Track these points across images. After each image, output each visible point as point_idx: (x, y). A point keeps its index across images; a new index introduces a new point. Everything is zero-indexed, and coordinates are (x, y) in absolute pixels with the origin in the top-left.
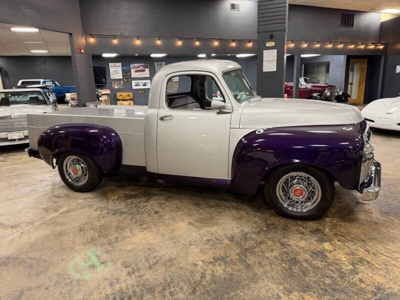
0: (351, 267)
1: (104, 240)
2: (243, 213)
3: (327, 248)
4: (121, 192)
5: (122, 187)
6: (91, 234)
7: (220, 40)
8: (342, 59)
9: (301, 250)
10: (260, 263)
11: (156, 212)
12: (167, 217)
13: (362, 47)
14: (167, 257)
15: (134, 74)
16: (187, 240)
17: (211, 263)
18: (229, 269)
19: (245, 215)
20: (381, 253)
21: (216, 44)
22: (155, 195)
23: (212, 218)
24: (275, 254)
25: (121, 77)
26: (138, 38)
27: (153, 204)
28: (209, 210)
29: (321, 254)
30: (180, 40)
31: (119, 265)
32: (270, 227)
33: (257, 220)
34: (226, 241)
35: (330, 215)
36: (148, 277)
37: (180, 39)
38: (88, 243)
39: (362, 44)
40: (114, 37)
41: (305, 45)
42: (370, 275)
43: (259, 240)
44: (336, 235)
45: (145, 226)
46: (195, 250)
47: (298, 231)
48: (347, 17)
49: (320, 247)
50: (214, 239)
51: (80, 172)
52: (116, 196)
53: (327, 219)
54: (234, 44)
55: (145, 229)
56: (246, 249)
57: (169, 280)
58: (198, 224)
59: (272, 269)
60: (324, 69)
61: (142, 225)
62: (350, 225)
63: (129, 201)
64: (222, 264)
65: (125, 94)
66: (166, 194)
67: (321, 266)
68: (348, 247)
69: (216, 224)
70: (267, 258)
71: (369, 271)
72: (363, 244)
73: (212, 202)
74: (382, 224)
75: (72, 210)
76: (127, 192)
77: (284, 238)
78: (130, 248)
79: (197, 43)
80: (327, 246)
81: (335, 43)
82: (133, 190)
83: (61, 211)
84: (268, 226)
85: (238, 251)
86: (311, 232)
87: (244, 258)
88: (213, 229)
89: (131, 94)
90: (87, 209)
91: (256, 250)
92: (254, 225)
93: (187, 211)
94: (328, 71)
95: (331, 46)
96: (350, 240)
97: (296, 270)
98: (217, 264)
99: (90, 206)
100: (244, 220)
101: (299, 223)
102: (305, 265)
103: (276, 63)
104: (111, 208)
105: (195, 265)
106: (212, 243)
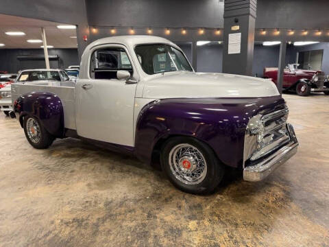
2: (144, 180)
3: (190, 226)
4: (65, 152)
7: (205, 29)
9: (161, 225)
10: (109, 231)
11: (72, 171)
12: (75, 177)
14: (38, 212)
16: (70, 199)
17: (66, 223)
18: (75, 232)
19: (144, 183)
20: (244, 243)
21: (202, 32)
22: (87, 157)
23: (112, 182)
24: (133, 224)
26: (132, 28)
27: (77, 165)
28: (117, 174)
30: (168, 29)
32: (156, 196)
33: (150, 188)
34: (101, 205)
40: (112, 28)
41: (292, 33)
43: (133, 208)
44: (213, 214)
45: (52, 181)
46: (68, 208)
47: (177, 204)
49: (184, 224)
50: (93, 202)
52: (58, 155)
53: (218, 197)
54: (218, 32)
55: (48, 184)
56: (111, 215)
57: (17, 232)
58: (93, 186)
59: (114, 240)
61: (49, 180)
62: (237, 205)
63: (62, 160)
64: (76, 226)
66: (97, 157)
67: (165, 245)
68: (213, 230)
69: (111, 188)
70: (121, 227)
72: (234, 228)
73: (126, 168)
76: (69, 152)
77: (157, 209)
78: (20, 198)
80: (192, 224)
81: (325, 31)
82: (74, 151)
84: (154, 195)
85: (101, 216)
86: (190, 207)
87: (100, 223)
88: (102, 192)
90: (26, 162)
92: (142, 193)
93: (98, 173)
94: (322, 59)
95: (320, 33)
96: (222, 223)
98: (71, 225)
99: (29, 160)
100: (138, 187)
101: (187, 196)
102: (150, 241)
103: (240, 46)
104: (44, 163)
105: (52, 222)
106: (88, 204)
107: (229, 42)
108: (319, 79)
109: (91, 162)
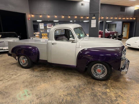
0: (115, 98)
1: (30, 86)
2: (80, 78)
4: (39, 69)
5: (40, 67)
6: (26, 84)
7: (77, 16)
8: (121, 23)
9: (98, 92)
10: (83, 96)
11: (50, 77)
12: (53, 79)
13: (128, 19)
14: (51, 93)
15: (48, 27)
16: (59, 87)
17: (66, 95)
18: (72, 98)
19: (81, 78)
20: (127, 94)
21: (76, 17)
22: (50, 70)
23: (69, 79)
24: (89, 93)
25: (44, 28)
26: (49, 15)
27: (49, 73)
28: (68, 76)
29: (105, 93)
31: (34, 95)
32: (89, 83)
33: (84, 80)
34: (73, 88)
35: (110, 79)
36: (44, 100)
37: (63, 15)
38: (25, 87)
39: (128, 18)
40: (41, 15)
41: (107, 18)
42: (122, 102)
43: (84, 87)
44: (112, 86)
45: (45, 81)
46: (61, 90)
47: (98, 84)
48: (123, 8)
49: (105, 91)
50: (69, 87)
51: (25, 62)
52: (37, 70)
53: (109, 81)
54: (82, 17)
55: (45, 82)
56: (79, 91)
57: (51, 101)
58: (64, 81)
59: (87, 98)
60: (115, 26)
62: (117, 83)
63: (41, 72)
64: (70, 96)
65: (45, 34)
66: (55, 70)
67: (105, 98)
68: (115, 91)
69: (70, 81)
70: (86, 94)
71: (121, 100)
72: (121, 90)
73: (70, 73)
74: (129, 83)
75: (22, 75)
76: (41, 69)
77: (93, 87)
78: (39, 89)
79: (69, 17)
80: (108, 90)
81: (118, 17)
82: (43, 68)
83: (17, 75)
84: (88, 82)
85: (76, 91)
86: (103, 85)
87: (78, 94)
88: (69, 83)
89: (47, 34)
90: (26, 75)
91: (83, 91)
92: (83, 82)
93: (61, 76)
94: (116, 27)
95: (116, 18)
96: (116, 89)
97: (96, 99)
98: (68, 96)
100: (80, 80)
101: (99, 81)
102: (99, 97)
103: (95, 24)
104: (35, 74)
105: (61, 96)
106: (67, 88)
107: (92, 23)
108: (117, 34)
109: (54, 72)
